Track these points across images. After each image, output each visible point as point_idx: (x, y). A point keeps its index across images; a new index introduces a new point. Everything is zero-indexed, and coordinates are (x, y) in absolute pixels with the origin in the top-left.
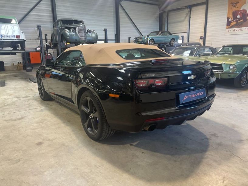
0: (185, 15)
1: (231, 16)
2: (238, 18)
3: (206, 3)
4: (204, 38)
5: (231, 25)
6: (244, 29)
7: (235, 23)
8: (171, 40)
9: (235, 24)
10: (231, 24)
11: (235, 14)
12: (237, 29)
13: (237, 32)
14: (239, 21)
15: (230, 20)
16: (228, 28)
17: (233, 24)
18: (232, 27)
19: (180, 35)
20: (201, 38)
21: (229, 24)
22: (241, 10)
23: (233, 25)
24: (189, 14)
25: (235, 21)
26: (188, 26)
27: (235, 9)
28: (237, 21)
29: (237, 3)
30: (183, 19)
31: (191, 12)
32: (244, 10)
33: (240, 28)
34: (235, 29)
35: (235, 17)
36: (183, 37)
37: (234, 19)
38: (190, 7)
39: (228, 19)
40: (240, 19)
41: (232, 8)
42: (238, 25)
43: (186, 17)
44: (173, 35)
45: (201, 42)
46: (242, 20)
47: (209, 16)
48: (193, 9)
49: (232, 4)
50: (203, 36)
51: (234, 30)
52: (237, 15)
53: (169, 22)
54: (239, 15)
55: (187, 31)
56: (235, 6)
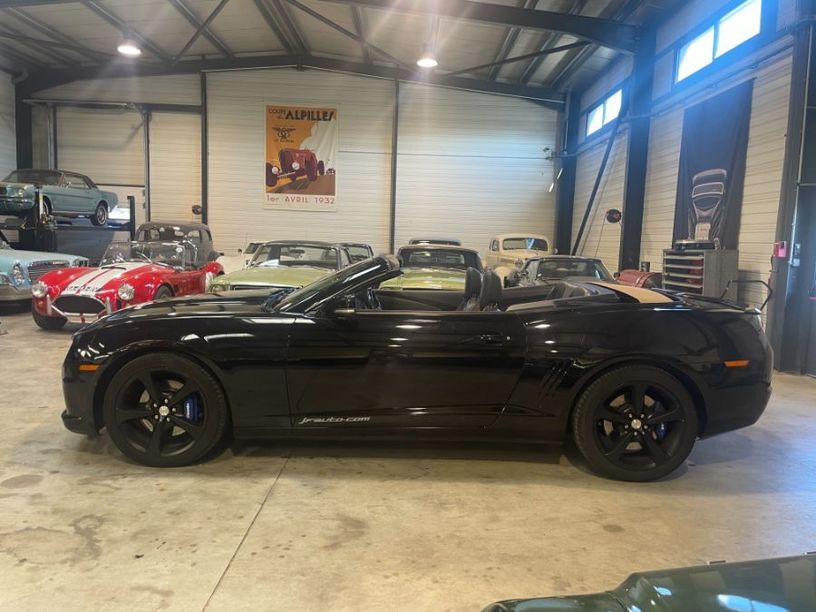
0: (129, 132)
1: (277, 162)
2: (294, 170)
3: (202, 110)
4: (202, 211)
5: (277, 186)
6: (311, 198)
7: (289, 181)
8: (99, 205)
9: (289, 184)
10: (278, 182)
11: (286, 159)
12: (293, 196)
13: (296, 205)
14: (298, 179)
15: (275, 170)
16: (270, 192)
17: (283, 181)
18: (280, 190)
19: (122, 194)
20: (195, 210)
21: (271, 179)
22: (301, 149)
23: (285, 186)
24: (142, 131)
25: (288, 177)
26: (143, 167)
27: (284, 146)
28: (293, 178)
29: (289, 130)
30: (119, 139)
31: (151, 126)
32: (307, 152)
33: (301, 196)
34: (289, 195)
35: (286, 166)
36: (131, 199)
37: (285, 171)
38: (149, 109)
39: (269, 167)
40: (300, 172)
41: (276, 140)
42: (295, 187)
43: (132, 136)
44: (101, 188)
45: (198, 219)
46: (305, 176)
47: (211, 148)
48: (156, 116)
49: (278, 129)
50: (200, 203)
51: (287, 200)
52: (293, 162)
53: (59, 142)
54: (298, 162)
55: (143, 182)
56: (284, 137)
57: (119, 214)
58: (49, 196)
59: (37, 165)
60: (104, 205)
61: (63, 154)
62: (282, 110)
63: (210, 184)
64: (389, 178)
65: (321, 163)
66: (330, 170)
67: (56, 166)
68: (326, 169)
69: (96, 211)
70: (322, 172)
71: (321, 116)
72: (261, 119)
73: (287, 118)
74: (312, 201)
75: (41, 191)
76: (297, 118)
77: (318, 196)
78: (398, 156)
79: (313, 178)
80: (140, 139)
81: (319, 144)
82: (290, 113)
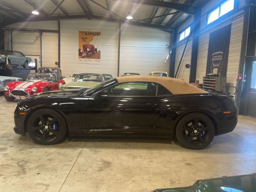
0: (35, 38)
1: (82, 48)
2: (87, 51)
3: (58, 32)
4: (58, 64)
6: (93, 60)
7: (86, 54)
8: (26, 62)
9: (86, 55)
10: (83, 55)
11: (85, 47)
12: (87, 59)
13: (88, 62)
14: (89, 54)
15: (81, 51)
16: (80, 58)
17: (84, 55)
18: (83, 57)
19: (33, 58)
20: (56, 63)
21: (80, 54)
22: (90, 44)
23: (85, 56)
24: (39, 38)
25: (86, 53)
26: (40, 50)
27: (85, 43)
28: (87, 53)
29: (86, 38)
30: (32, 41)
31: (42, 37)
32: (92, 45)
33: (90, 59)
34: (86, 59)
35: (85, 50)
36: (36, 60)
37: (85, 51)
38: (41, 32)
39: (80, 50)
40: (89, 52)
41: (82, 42)
42: (88, 56)
43: (36, 40)
44: (26, 56)
45: (57, 66)
46: (91, 53)
47: (61, 44)
48: (44, 34)
49: (82, 38)
50: (58, 61)
51: (85, 60)
52: (87, 48)
53: (13, 42)
54: (89, 48)
55: (40, 55)
56: (84, 40)
57: (32, 64)
58: (10, 59)
59: (6, 49)
60: (27, 62)
61: (14, 45)
62: (84, 32)
63: (61, 55)
64: (117, 54)
65: (96, 49)
66: (99, 51)
67: (12, 49)
68: (98, 51)
69: (25, 64)
70: (96, 52)
71: (96, 34)
72: (77, 35)
73: (85, 35)
74: (93, 61)
75: (7, 57)
76: (89, 35)
77: (95, 59)
78: (120, 47)
79: (94, 53)
80: (38, 41)
81: (95, 43)
82: (86, 33)
